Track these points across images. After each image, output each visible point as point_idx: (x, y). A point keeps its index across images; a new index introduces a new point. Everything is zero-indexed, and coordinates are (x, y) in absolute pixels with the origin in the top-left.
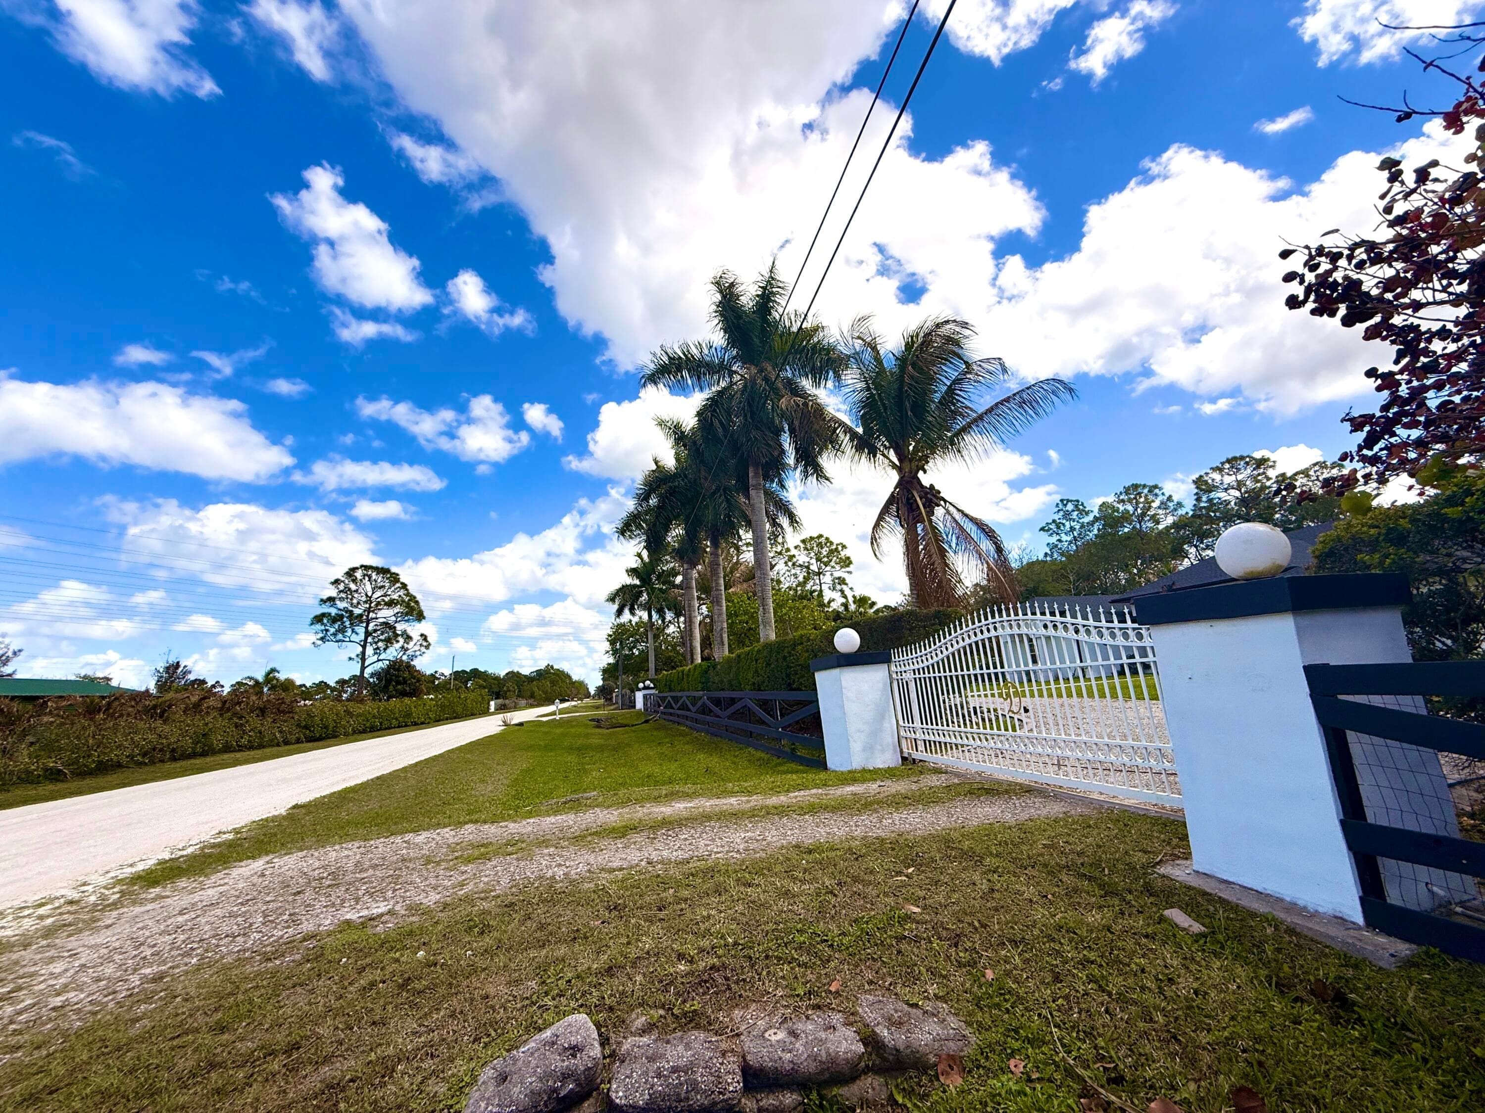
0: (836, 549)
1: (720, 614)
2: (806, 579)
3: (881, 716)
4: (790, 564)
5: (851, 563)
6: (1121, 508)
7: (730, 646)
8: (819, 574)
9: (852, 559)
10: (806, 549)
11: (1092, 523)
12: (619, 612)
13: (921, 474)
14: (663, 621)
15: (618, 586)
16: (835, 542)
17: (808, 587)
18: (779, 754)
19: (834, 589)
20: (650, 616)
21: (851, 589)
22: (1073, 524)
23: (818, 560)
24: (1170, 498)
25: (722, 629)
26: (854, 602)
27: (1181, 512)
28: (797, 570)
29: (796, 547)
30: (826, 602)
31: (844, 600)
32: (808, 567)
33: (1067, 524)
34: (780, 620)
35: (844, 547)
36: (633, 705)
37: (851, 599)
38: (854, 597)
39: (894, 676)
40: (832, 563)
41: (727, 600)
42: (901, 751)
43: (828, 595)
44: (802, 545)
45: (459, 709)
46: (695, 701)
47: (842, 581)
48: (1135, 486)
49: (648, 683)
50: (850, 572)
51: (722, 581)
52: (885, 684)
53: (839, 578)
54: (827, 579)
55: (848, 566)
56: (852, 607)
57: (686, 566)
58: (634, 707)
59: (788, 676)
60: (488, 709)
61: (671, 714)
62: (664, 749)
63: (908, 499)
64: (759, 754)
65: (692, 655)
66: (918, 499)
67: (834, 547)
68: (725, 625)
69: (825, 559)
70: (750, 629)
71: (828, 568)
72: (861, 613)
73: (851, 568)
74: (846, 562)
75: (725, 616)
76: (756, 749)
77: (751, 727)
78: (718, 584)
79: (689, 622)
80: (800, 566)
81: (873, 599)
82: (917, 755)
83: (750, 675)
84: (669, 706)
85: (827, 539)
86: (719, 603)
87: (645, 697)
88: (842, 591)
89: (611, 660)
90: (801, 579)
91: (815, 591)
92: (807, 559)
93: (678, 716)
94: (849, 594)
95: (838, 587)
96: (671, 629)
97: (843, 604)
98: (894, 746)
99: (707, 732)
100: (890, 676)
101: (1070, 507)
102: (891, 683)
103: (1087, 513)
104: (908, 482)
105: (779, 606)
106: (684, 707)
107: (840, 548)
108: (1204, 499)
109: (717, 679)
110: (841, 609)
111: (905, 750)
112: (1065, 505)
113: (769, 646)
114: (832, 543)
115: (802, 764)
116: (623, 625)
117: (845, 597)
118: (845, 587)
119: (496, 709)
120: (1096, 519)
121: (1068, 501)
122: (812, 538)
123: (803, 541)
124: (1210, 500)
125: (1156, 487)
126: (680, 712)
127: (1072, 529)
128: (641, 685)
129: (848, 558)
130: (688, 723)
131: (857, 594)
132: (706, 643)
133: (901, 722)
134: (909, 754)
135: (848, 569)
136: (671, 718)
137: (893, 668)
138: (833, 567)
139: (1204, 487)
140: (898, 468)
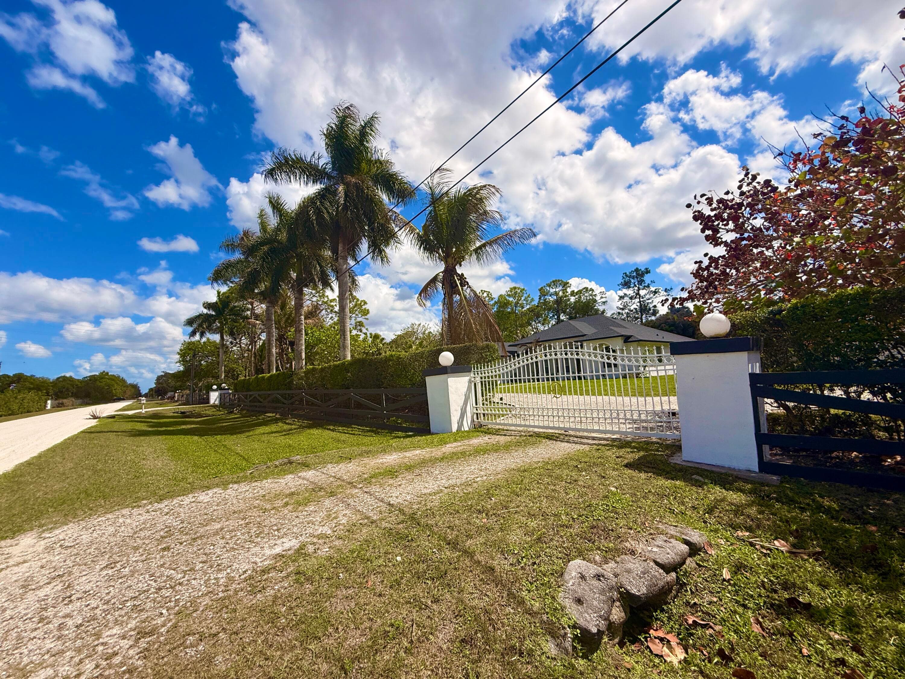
3: (466, 403)
5: (368, 313)
6: (508, 298)
9: (370, 311)
11: (494, 305)
12: (193, 334)
15: (196, 314)
16: (360, 299)
18: (383, 427)
19: (356, 328)
20: (222, 338)
21: (368, 330)
24: (529, 296)
26: (371, 338)
28: (334, 315)
29: (334, 300)
31: (363, 336)
35: (365, 303)
36: (207, 400)
37: (368, 336)
38: (370, 334)
39: (473, 379)
40: (357, 312)
45: (15, 407)
46: (289, 397)
47: (362, 324)
49: (223, 385)
50: (367, 319)
52: (468, 384)
53: (360, 322)
54: (352, 322)
55: (366, 315)
56: (370, 341)
57: (268, 304)
58: (208, 403)
60: (45, 406)
63: (450, 279)
65: (269, 366)
66: (456, 279)
67: (359, 302)
68: (304, 347)
69: (353, 310)
71: (354, 315)
72: (375, 345)
73: (368, 316)
74: (366, 312)
76: (359, 425)
77: (355, 412)
80: (337, 313)
81: (383, 336)
82: (483, 422)
85: (355, 297)
87: (219, 396)
88: (362, 330)
90: (336, 320)
93: (267, 407)
94: (367, 332)
95: (359, 328)
98: (472, 419)
102: (471, 383)
104: (450, 269)
107: (363, 303)
108: (542, 298)
113: (348, 362)
116: (193, 343)
118: (364, 328)
119: (53, 407)
120: (496, 303)
124: (545, 300)
126: (269, 405)
128: (215, 387)
129: (367, 310)
131: (373, 332)
133: (474, 405)
134: (477, 422)
137: (472, 375)
138: (357, 315)
139: (543, 293)
140: (445, 259)
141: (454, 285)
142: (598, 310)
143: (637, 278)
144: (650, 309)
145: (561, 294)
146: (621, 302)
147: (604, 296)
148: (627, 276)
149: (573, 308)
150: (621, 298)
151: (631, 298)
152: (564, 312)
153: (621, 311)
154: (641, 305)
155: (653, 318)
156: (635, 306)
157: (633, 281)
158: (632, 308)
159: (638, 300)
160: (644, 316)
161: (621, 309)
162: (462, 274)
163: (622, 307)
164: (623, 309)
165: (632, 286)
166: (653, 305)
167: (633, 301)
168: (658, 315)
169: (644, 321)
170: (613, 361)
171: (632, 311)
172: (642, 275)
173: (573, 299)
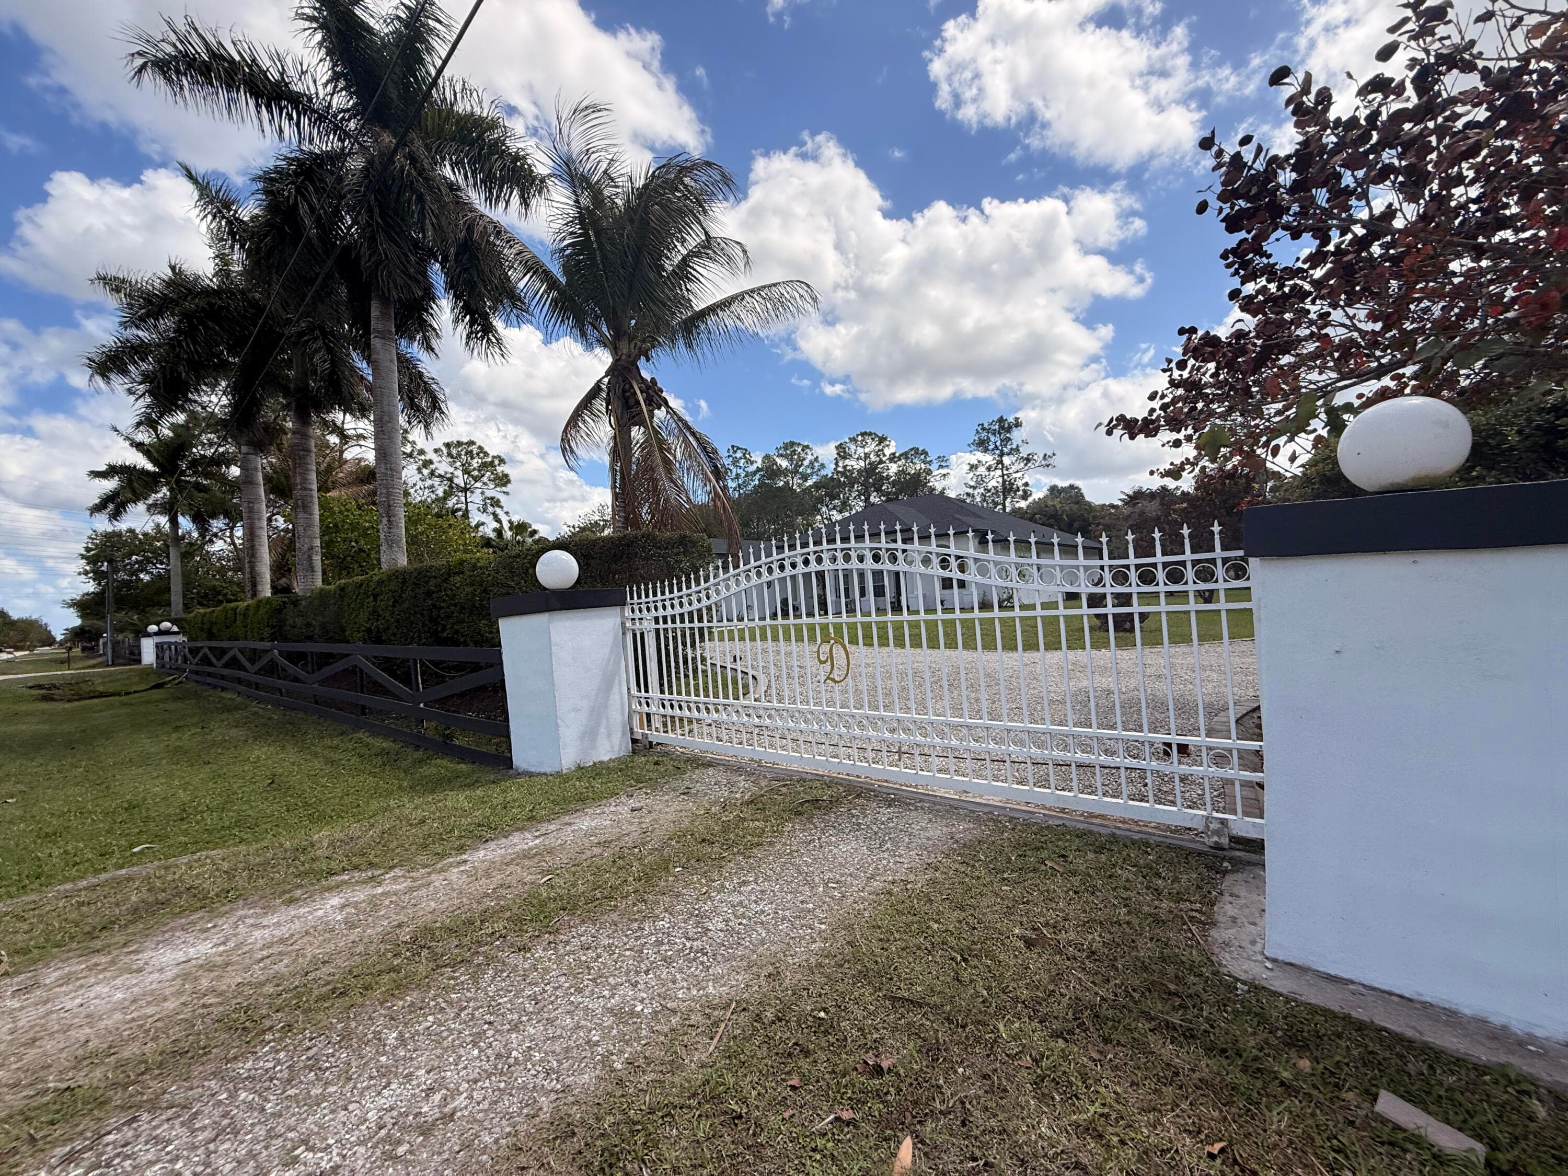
0: (492, 463)
1: (308, 526)
2: (448, 494)
3: (607, 685)
4: (426, 472)
5: (509, 481)
6: (779, 461)
7: (324, 573)
8: (465, 490)
9: (511, 477)
10: (450, 455)
11: (755, 473)
13: (642, 362)
14: (202, 535)
16: (492, 453)
17: (450, 504)
18: (418, 742)
19: (485, 511)
20: (174, 523)
21: (507, 513)
22: (740, 471)
23: (466, 472)
24: (816, 459)
25: (311, 548)
26: (511, 529)
27: (823, 473)
28: (436, 482)
29: (436, 451)
30: (473, 524)
31: (497, 525)
32: (450, 480)
33: (734, 471)
34: (413, 541)
35: (502, 461)
36: (135, 656)
37: (506, 525)
38: (510, 522)
39: (629, 624)
40: (485, 479)
41: (321, 506)
42: (632, 732)
43: (475, 517)
44: (445, 451)
46: (254, 656)
47: (496, 503)
48: (792, 444)
49: (166, 625)
50: (507, 493)
51: (313, 477)
52: (615, 638)
53: (492, 498)
54: (476, 498)
55: (505, 485)
56: (508, 534)
57: (244, 449)
58: (139, 661)
59: (434, 620)
61: (209, 675)
62: (185, 739)
63: (624, 391)
64: (380, 743)
65: (254, 584)
66: (638, 392)
67: (489, 459)
68: (318, 542)
69: (476, 473)
70: (361, 550)
71: (478, 485)
72: (518, 542)
73: (508, 488)
74: (503, 480)
75: (317, 530)
76: (375, 733)
77: (365, 698)
78: (305, 480)
79: (251, 535)
80: (440, 476)
81: (534, 527)
82: (655, 736)
83: (363, 616)
84: (206, 661)
85: (480, 448)
86: (306, 507)
87: (159, 647)
88: (495, 515)
89: (91, 587)
90: (440, 492)
91: (460, 510)
92: (451, 470)
93: (223, 677)
94: (505, 520)
95: (491, 509)
96: (218, 546)
97: (495, 530)
98: (624, 727)
99: (277, 704)
100: (623, 624)
101: (739, 454)
102: (624, 634)
103: (752, 463)
104: (624, 368)
105: (412, 521)
106: (234, 663)
107: (497, 462)
108: (840, 464)
109: (299, 621)
110: (492, 535)
111: (637, 730)
112: (735, 452)
113: (398, 575)
114: (486, 454)
115: (462, 760)
116: (117, 536)
117: (499, 521)
118: (498, 511)
120: (758, 470)
121: (738, 448)
122: (459, 444)
123: (448, 445)
124: (845, 467)
125: (808, 447)
126: (226, 672)
127: (738, 476)
128: (153, 628)
129: (507, 476)
130: (241, 688)
131: (516, 519)
132: (282, 568)
133: (634, 691)
134: (645, 736)
135: (504, 489)
136: (209, 680)
137: (628, 613)
138: (485, 484)
139: (842, 452)
140: (613, 346)
141: (632, 402)
142: (932, 489)
143: (1000, 434)
144: (1018, 490)
145: (873, 458)
146: (971, 475)
147: (944, 464)
148: (983, 429)
149: (894, 484)
150: (973, 467)
151: (989, 469)
152: (878, 490)
153: (971, 491)
154: (1004, 481)
155: (1023, 504)
156: (993, 483)
157: (992, 439)
158: (990, 486)
159: (999, 472)
160: (1009, 500)
161: (971, 487)
162: (653, 381)
163: (973, 484)
164: (974, 488)
165: (991, 447)
166: (1024, 481)
167: (992, 474)
168: (1030, 499)
169: (1008, 510)
170: (956, 575)
171: (989, 491)
172: (1009, 429)
173: (894, 468)
